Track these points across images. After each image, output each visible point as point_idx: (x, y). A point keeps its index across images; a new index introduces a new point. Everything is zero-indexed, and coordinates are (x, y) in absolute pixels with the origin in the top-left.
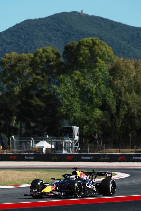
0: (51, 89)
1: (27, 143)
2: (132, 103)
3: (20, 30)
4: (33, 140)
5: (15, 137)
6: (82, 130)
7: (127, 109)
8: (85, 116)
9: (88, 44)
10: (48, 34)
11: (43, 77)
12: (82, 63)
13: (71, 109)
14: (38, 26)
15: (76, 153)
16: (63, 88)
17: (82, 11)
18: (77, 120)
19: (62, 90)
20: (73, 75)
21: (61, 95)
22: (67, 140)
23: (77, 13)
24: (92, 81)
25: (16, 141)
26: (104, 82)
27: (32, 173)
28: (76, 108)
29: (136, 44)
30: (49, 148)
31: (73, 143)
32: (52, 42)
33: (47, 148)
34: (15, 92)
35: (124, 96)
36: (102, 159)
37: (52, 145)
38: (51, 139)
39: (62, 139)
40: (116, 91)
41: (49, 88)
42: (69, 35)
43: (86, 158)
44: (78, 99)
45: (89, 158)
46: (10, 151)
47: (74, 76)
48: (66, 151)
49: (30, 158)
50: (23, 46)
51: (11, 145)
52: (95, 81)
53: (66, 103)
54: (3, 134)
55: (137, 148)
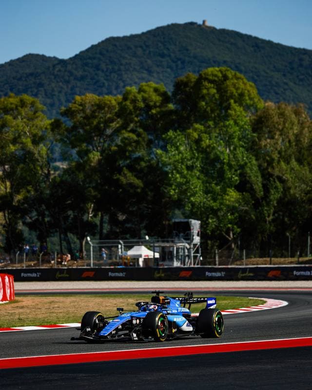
0: (152, 156)
1: (113, 249)
2: (291, 179)
3: (98, 56)
4: (123, 244)
5: (91, 239)
6: (205, 226)
7: (282, 190)
8: (212, 202)
9: (214, 78)
10: (146, 62)
11: (139, 135)
12: (205, 111)
13: (186, 190)
14: (129, 48)
15: (196, 266)
16: (173, 153)
17: (204, 22)
18: (198, 209)
19: (171, 157)
20: (191, 131)
21: (169, 167)
22: (181, 244)
23: (195, 26)
24: (222, 141)
25: (93, 247)
26: (243, 144)
27: (121, 300)
28: (196, 189)
29: (298, 76)
30: (150, 257)
31: (190, 248)
32: (153, 76)
33: (147, 257)
34: (91, 162)
35: (278, 167)
36: (241, 275)
37: (154, 252)
38: (153, 243)
39: (173, 242)
40: (264, 159)
41: (149, 154)
42: (183, 62)
43: (214, 274)
44: (198, 173)
45: (218, 274)
46: (83, 262)
47: (193, 133)
48: (180, 262)
49: (117, 274)
50: (104, 83)
51: (85, 253)
52: (228, 141)
53: (178, 180)
54: (71, 235)
55: (301, 256)
